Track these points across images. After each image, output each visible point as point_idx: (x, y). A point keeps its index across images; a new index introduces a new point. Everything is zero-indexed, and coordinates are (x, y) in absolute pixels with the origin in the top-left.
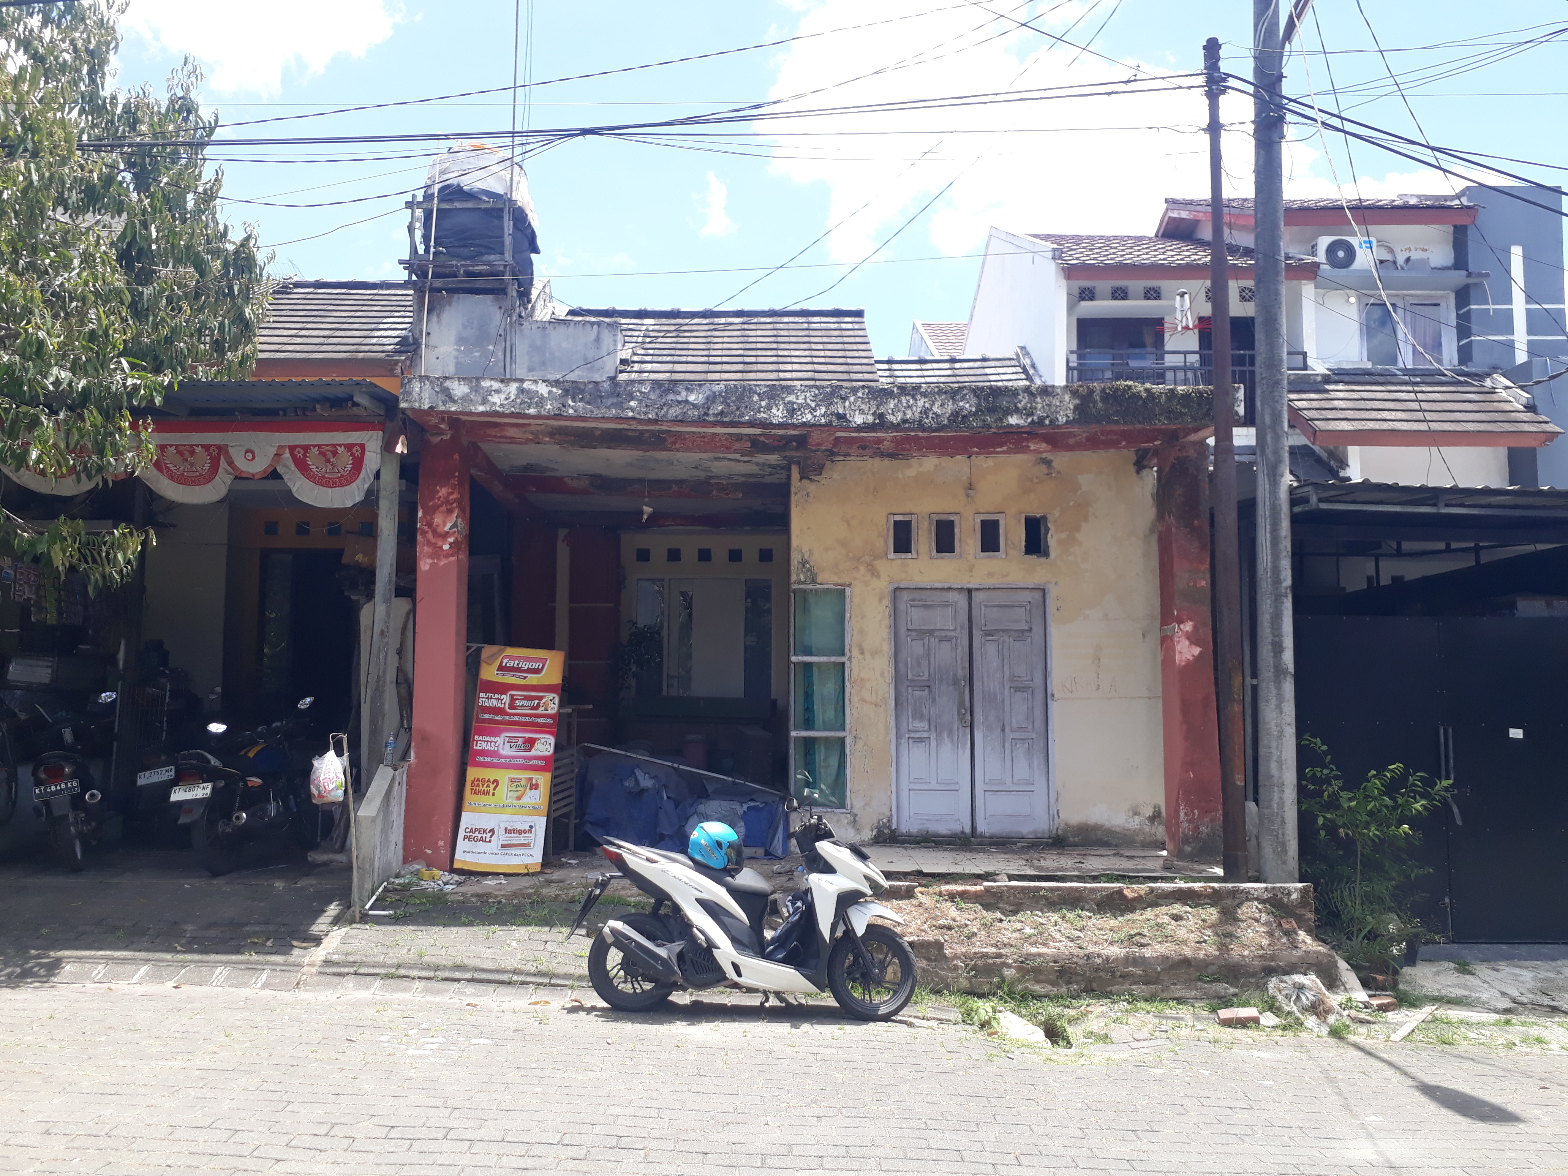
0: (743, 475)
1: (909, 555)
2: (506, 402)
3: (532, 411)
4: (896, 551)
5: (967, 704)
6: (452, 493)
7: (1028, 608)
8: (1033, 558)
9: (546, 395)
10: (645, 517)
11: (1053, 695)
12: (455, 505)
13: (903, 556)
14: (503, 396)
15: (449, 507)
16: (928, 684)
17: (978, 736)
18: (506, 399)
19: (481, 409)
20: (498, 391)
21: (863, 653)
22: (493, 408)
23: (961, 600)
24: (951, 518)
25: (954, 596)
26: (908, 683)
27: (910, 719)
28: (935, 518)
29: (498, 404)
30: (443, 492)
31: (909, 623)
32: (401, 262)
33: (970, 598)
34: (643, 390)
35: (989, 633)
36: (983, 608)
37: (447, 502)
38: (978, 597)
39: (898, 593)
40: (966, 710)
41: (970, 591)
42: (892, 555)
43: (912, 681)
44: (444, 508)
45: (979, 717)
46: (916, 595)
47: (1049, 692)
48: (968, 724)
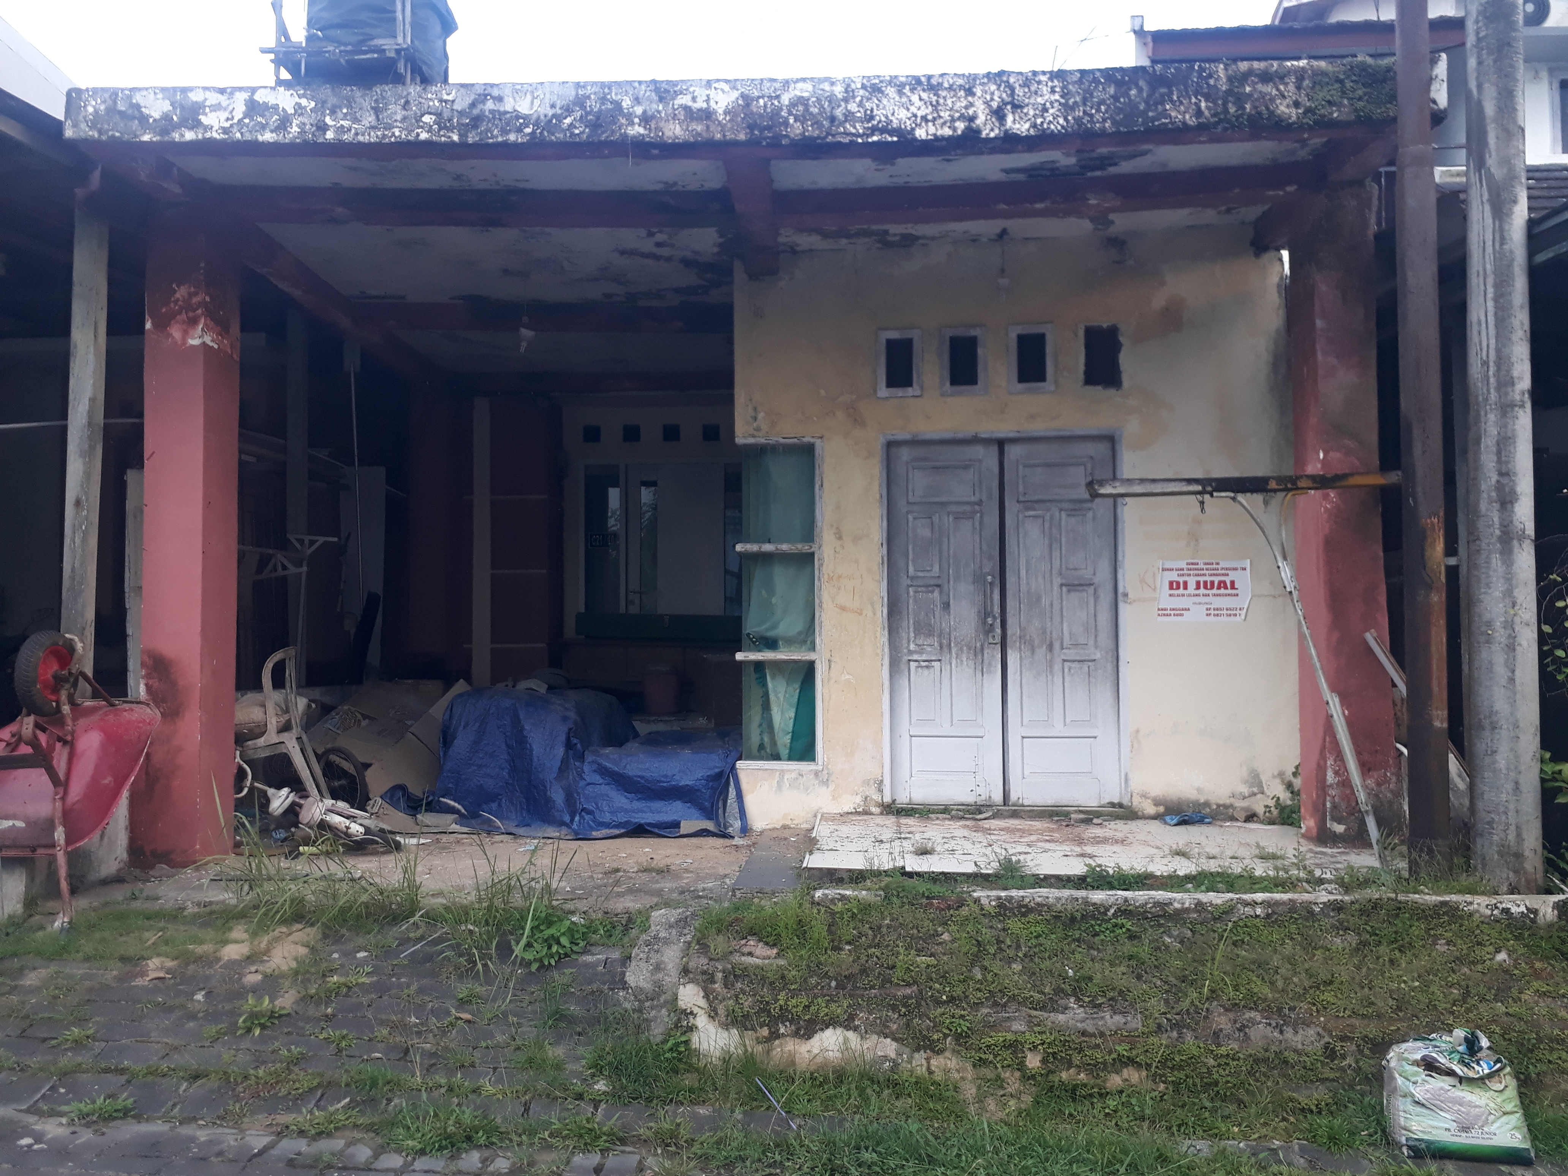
1: (910, 391)
2: (227, 125)
3: (268, 137)
4: (890, 384)
5: (997, 610)
7: (1089, 466)
8: (1097, 391)
9: (291, 111)
11: (1126, 595)
13: (900, 392)
14: (223, 115)
16: (939, 582)
17: (1012, 656)
18: (228, 119)
19: (189, 136)
20: (217, 107)
21: (840, 538)
23: (989, 458)
24: (973, 333)
25: (978, 451)
26: (909, 582)
27: (912, 635)
28: (949, 333)
29: (216, 127)
31: (911, 494)
33: (1001, 453)
34: (445, 97)
35: (1029, 504)
36: (1021, 467)
37: (188, 307)
38: (1013, 452)
39: (894, 450)
40: (994, 618)
41: (1001, 444)
42: (883, 391)
43: (913, 578)
44: (184, 316)
45: (1013, 629)
46: (921, 451)
47: (1121, 589)
48: (998, 639)
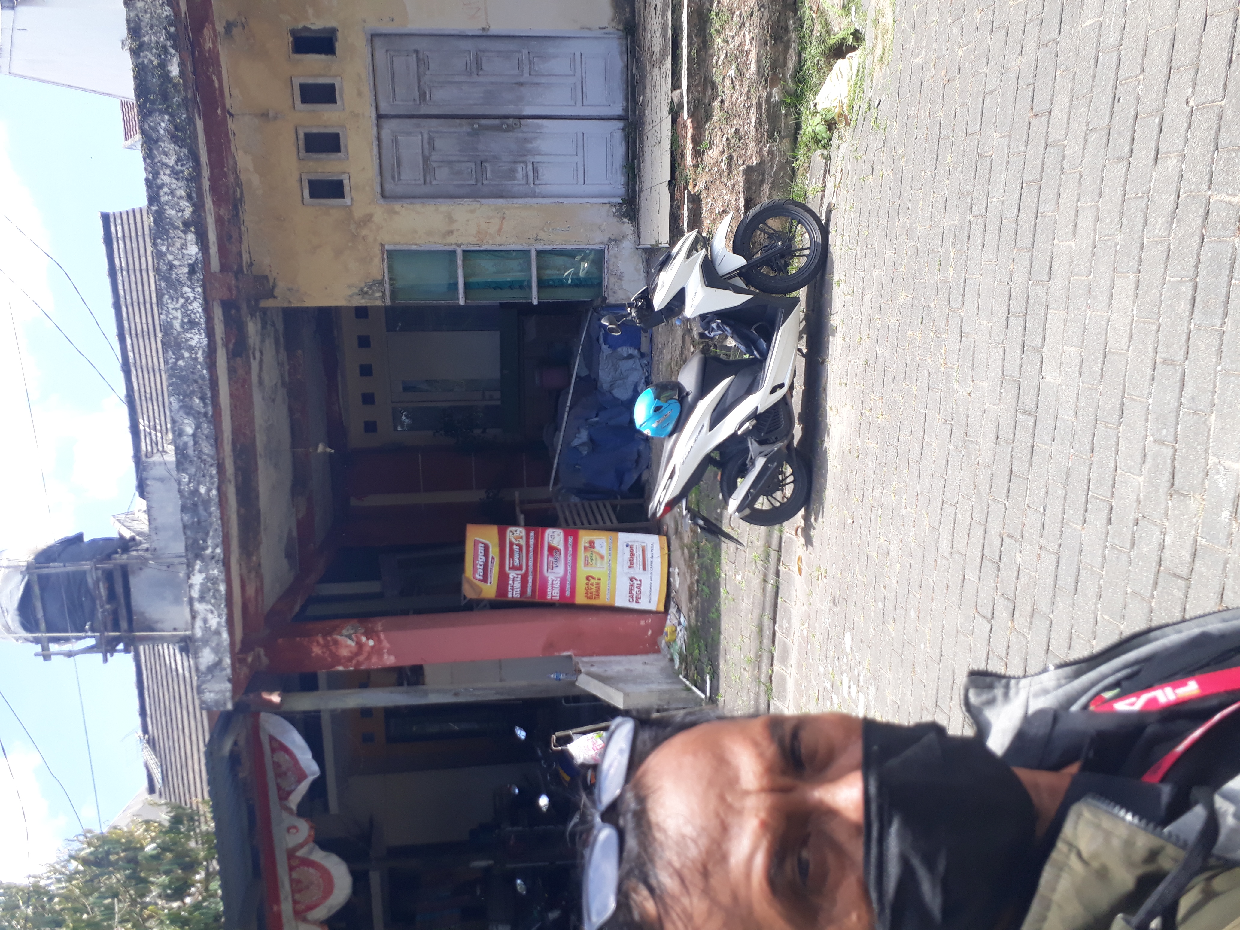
0: (277, 351)
1: (346, 182)
2: (216, 613)
3: (222, 588)
4: (342, 196)
5: (497, 122)
6: (318, 642)
7: (392, 53)
8: (338, 46)
9: (204, 575)
10: (329, 450)
11: (484, 29)
12: (329, 638)
13: (347, 189)
14: (210, 616)
15: (331, 643)
16: (479, 163)
17: (528, 111)
18: (212, 612)
19: (225, 635)
20: (205, 621)
21: (452, 232)
22: (224, 624)
23: (389, 126)
24: (301, 136)
25: (386, 134)
26: (479, 184)
27: (516, 182)
28: (303, 153)
29: (218, 619)
30: (317, 650)
31: (418, 182)
32: (105, 660)
33: (386, 116)
34: (187, 480)
35: (423, 96)
36: (396, 103)
37: (326, 646)
38: (385, 108)
39: (387, 193)
40: (503, 123)
41: (380, 117)
42: (347, 201)
43: (477, 180)
44: (333, 648)
45: (510, 109)
46: (387, 174)
47: (480, 33)
48: (517, 121)
